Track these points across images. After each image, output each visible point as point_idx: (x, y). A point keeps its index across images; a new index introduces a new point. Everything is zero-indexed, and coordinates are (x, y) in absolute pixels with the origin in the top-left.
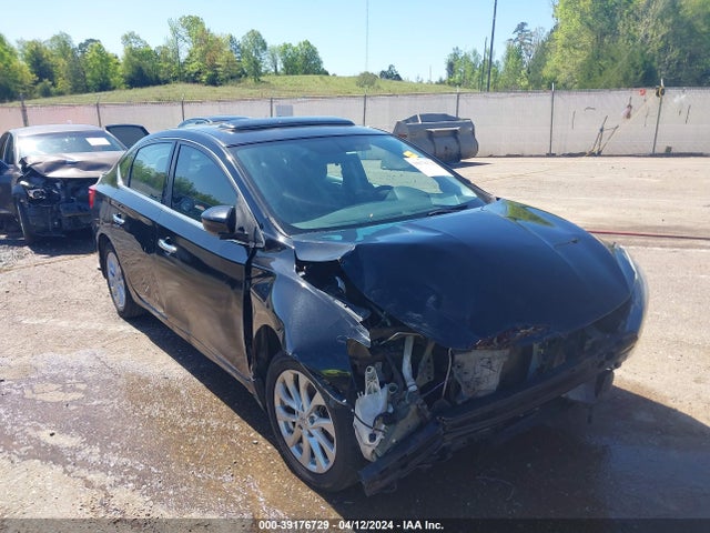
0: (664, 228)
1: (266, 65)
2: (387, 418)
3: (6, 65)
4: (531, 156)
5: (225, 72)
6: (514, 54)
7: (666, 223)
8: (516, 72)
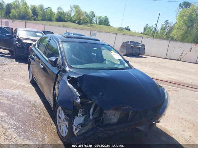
0: (191, 85)
1: (94, 21)
2: (82, 125)
3: (26, 11)
4: (160, 58)
5: (82, 21)
6: (163, 28)
7: (192, 83)
8: (162, 33)
